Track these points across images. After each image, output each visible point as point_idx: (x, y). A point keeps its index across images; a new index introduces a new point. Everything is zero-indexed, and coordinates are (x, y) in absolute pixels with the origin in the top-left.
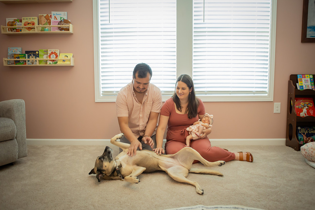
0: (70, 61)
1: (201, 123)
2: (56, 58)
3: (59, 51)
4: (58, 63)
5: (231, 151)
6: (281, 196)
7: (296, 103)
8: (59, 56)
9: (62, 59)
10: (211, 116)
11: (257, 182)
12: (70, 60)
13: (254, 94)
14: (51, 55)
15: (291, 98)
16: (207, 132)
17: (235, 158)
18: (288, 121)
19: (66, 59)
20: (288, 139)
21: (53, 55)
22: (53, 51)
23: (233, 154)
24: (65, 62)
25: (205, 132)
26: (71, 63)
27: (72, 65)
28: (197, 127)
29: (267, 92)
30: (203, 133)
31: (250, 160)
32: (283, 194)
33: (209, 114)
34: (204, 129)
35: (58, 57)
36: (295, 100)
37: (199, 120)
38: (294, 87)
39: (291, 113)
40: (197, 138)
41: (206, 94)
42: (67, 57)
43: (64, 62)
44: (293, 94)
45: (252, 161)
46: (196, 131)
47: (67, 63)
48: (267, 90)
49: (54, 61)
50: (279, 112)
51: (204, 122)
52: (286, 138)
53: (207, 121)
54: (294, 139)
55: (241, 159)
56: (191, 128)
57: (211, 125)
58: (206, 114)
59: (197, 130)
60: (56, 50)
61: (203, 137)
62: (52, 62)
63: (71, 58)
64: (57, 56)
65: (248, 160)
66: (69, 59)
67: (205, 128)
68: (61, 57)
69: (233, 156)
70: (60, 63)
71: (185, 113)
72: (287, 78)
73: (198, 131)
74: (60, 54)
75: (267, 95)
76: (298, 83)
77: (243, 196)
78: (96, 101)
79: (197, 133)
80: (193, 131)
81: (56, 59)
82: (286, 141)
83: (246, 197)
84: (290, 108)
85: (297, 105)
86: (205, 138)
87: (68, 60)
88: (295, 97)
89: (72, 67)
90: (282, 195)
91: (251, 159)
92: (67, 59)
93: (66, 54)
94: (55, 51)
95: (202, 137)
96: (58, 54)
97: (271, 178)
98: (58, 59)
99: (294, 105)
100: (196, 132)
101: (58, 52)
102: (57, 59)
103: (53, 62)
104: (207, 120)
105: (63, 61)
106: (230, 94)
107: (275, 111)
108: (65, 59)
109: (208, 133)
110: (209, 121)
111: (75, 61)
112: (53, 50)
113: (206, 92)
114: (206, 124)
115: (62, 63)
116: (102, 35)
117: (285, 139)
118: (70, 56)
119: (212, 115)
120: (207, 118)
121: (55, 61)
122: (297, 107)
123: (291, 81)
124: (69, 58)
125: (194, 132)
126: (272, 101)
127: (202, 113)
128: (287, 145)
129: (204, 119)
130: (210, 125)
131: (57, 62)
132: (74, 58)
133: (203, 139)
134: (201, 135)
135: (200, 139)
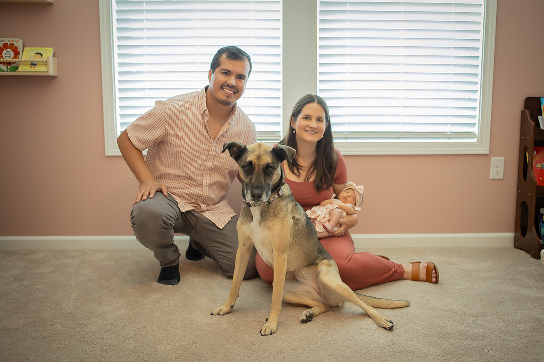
0: (46, 65)
1: (338, 202)
2: (16, 58)
3: (21, 41)
4: (19, 69)
5: (395, 260)
6: (491, 355)
7: (537, 158)
8: (21, 53)
9: (29, 60)
10: (360, 188)
11: (444, 325)
12: (46, 63)
13: (448, 138)
14: (4, 51)
15: (526, 148)
16: (348, 223)
17: (403, 276)
18: (519, 195)
19: (38, 60)
20: (519, 234)
21: (9, 50)
22: (7, 42)
23: (399, 266)
24: (36, 66)
25: (344, 223)
26: (49, 69)
27: (52, 72)
28: (329, 210)
29: (477, 133)
30: (340, 224)
31: (434, 279)
32: (496, 350)
33: (355, 184)
34: (341, 217)
35: (20, 56)
36: (535, 152)
37: (334, 195)
38: (533, 124)
39: (525, 178)
40: (326, 234)
41: (346, 138)
42: (41, 55)
43: (33, 66)
44: (530, 138)
45: (436, 282)
46: (325, 219)
47: (40, 69)
48: (475, 130)
49: (9, 63)
50: (501, 176)
51: (343, 200)
52: (516, 231)
53: (350, 199)
54: (531, 234)
55: (416, 278)
56: (314, 212)
57: (358, 207)
58: (350, 182)
59: (328, 217)
60: (16, 39)
61: (340, 233)
62: (6, 66)
63: (49, 58)
64: (17, 54)
65: (428, 280)
66: (44, 60)
67: (345, 214)
68: (28, 55)
69: (399, 270)
70: (24, 69)
71: (305, 181)
72: (519, 106)
73: (329, 220)
74: (26, 49)
75: (475, 140)
76: (541, 115)
77: (409, 357)
78: (107, 154)
79: (327, 225)
80: (319, 218)
81: (14, 60)
82: (516, 238)
83: (415, 358)
84: (524, 168)
85: (537, 163)
86: (345, 235)
87: (42, 62)
88: (535, 146)
89: (53, 78)
90: (492, 353)
91: (436, 277)
92: (41, 60)
93: (39, 50)
94: (13, 41)
95: (336, 233)
96: (20, 50)
97: (473, 318)
98: (20, 60)
99: (532, 161)
100: (325, 222)
101: (19, 44)
102: (17, 60)
103: (9, 67)
104: (351, 196)
105: (32, 64)
106: (398, 138)
107: (492, 176)
108: (35, 60)
109: (351, 225)
110: (354, 199)
111: (59, 65)
112: (9, 41)
113: (346, 134)
114: (349, 206)
115: (30, 69)
116: (121, 9)
117: (512, 235)
118: (48, 53)
119: (362, 187)
120: (350, 193)
121: (13, 65)
122: (539, 166)
123: (527, 112)
124: (44, 58)
125: (320, 222)
126: (487, 154)
127: (341, 179)
128: (516, 247)
129: (344, 194)
130: (356, 209)
131: (17, 68)
132: (56, 59)
133: (339, 236)
134: (336, 229)
135: (331, 236)
